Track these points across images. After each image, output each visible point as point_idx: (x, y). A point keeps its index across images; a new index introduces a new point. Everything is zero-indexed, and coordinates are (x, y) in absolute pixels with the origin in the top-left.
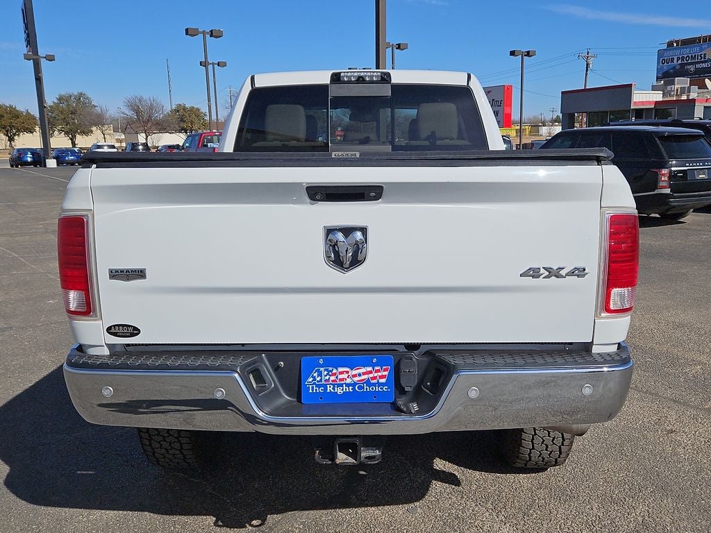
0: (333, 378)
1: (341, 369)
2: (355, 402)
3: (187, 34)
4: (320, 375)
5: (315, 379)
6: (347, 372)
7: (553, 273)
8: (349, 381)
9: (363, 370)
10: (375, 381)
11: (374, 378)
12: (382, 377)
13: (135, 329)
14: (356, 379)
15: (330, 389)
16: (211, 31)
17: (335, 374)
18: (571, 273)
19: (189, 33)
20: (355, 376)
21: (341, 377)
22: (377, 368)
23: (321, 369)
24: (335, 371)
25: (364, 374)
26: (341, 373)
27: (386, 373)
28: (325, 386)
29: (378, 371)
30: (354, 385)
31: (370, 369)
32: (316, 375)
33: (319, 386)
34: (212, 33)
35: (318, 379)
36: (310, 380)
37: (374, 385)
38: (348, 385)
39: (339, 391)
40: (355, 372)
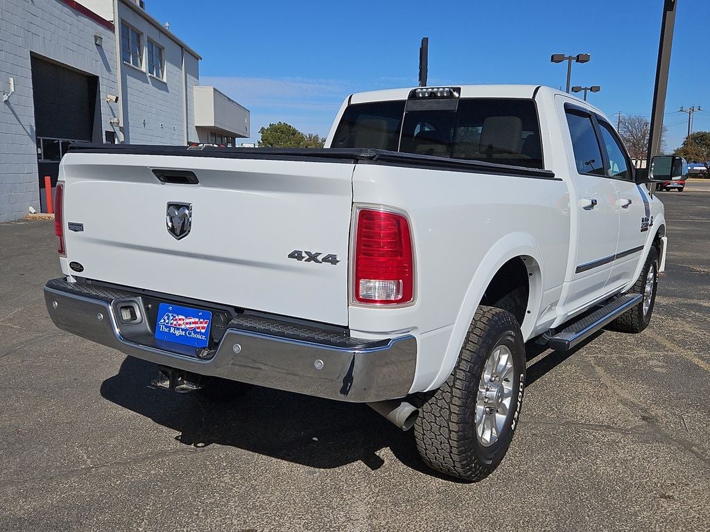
0: (175, 322)
1: (181, 317)
2: (185, 344)
3: (552, 60)
4: (168, 319)
5: (165, 322)
6: (183, 320)
7: (313, 258)
8: (183, 327)
9: (192, 320)
10: (199, 330)
11: (198, 328)
12: (203, 328)
13: (81, 266)
14: (188, 326)
15: (172, 331)
16: (578, 56)
17: (176, 320)
18: (325, 260)
19: (554, 60)
20: (187, 323)
21: (179, 322)
22: (201, 320)
23: (170, 314)
24: (177, 317)
25: (193, 323)
26: (180, 319)
27: (206, 325)
28: (169, 327)
29: (201, 323)
30: (185, 330)
31: (197, 320)
32: (166, 318)
33: (166, 327)
34: (578, 58)
35: (167, 321)
36: (162, 321)
37: (197, 333)
38: (183, 330)
39: (177, 333)
40: (188, 321)
